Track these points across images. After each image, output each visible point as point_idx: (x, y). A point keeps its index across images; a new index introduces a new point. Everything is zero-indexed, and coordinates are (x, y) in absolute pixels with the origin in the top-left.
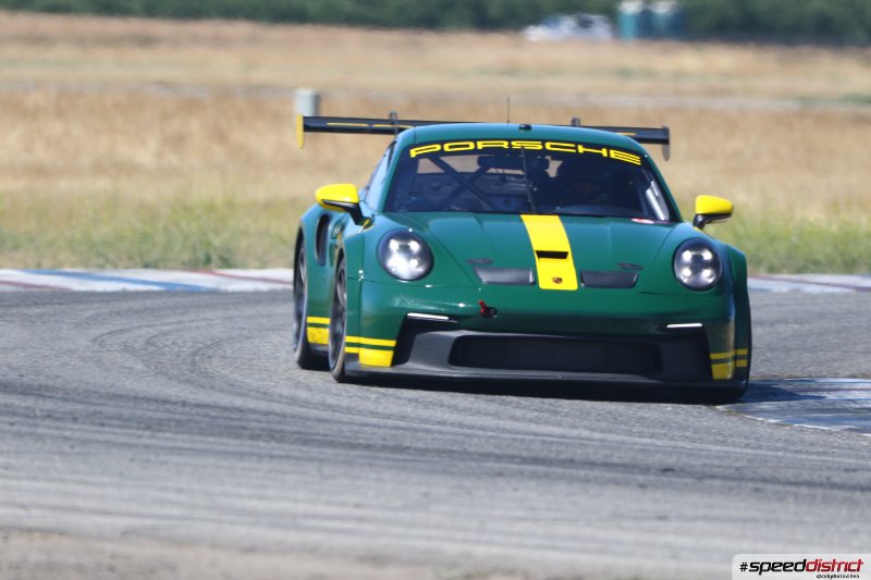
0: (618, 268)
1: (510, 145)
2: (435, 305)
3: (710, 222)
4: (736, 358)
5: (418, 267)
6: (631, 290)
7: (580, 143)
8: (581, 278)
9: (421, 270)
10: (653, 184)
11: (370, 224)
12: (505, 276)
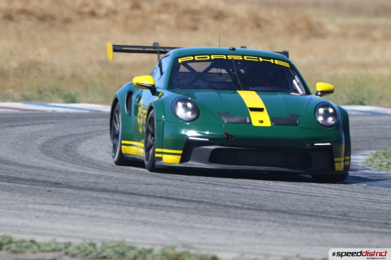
0: (289, 116)
1: (227, 58)
2: (201, 134)
3: (324, 95)
5: (192, 115)
6: (296, 127)
7: (260, 57)
8: (272, 120)
10: (296, 77)
11: (162, 95)
12: (236, 119)
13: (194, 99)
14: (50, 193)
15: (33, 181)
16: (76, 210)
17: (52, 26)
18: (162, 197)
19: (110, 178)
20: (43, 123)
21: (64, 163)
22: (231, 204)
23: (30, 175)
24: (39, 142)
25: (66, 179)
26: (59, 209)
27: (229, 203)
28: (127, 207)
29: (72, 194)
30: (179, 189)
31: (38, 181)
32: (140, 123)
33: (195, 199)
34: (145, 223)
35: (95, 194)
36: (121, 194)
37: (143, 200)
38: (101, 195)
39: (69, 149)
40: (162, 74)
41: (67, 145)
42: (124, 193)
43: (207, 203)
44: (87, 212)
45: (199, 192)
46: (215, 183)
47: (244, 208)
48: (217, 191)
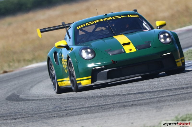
0: (145, 43)
1: (103, 20)
3: (161, 28)
4: (181, 60)
5: (91, 55)
6: (150, 48)
7: (122, 15)
10: (144, 22)
11: (73, 49)
12: (116, 52)
13: (91, 46)
32: (65, 67)
40: (70, 38)
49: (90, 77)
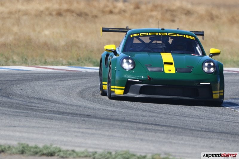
0: (187, 67)
1: (158, 34)
2: (135, 77)
3: (214, 56)
4: (220, 93)
6: (191, 73)
7: (178, 34)
8: (176, 70)
9: (132, 67)
10: (198, 45)
12: (156, 69)
14: (84, 122)
15: (74, 114)
16: (100, 132)
17: (86, 19)
18: (152, 124)
19: (120, 112)
20: (80, 79)
21: (92, 103)
22: (194, 129)
23: (72, 110)
24: (77, 91)
25: (93, 113)
26: (90, 131)
27: (193, 128)
28: (131, 130)
29: (98, 122)
30: (163, 120)
31: (77, 114)
33: (172, 125)
34: (142, 140)
35: (111, 122)
36: (127, 122)
37: (141, 126)
38: (115, 123)
39: (96, 94)
41: (94, 92)
42: (129, 121)
43: (180, 128)
44: (106, 133)
45: (174, 121)
46: (185, 115)
47: (203, 131)
48: (186, 120)
49: (124, 88)
